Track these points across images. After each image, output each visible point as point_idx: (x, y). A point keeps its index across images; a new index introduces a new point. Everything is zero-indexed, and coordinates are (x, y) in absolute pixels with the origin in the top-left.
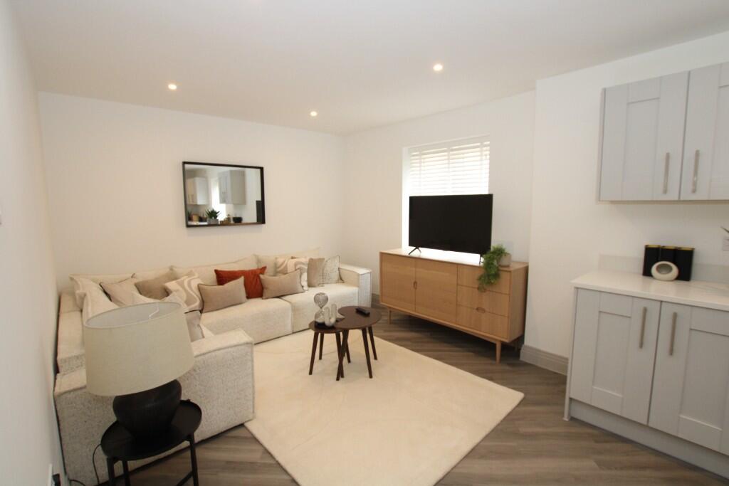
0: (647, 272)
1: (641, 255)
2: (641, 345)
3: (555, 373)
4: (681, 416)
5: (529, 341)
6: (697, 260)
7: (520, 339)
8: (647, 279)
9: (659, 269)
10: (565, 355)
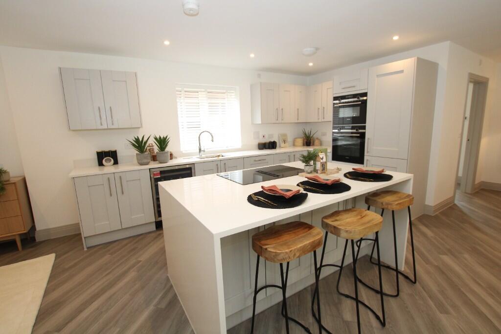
0: (101, 164)
1: (96, 157)
2: (111, 195)
3: (66, 236)
4: (133, 217)
5: (39, 227)
6: (119, 155)
7: (33, 228)
8: (101, 167)
9: (106, 161)
10: (77, 222)
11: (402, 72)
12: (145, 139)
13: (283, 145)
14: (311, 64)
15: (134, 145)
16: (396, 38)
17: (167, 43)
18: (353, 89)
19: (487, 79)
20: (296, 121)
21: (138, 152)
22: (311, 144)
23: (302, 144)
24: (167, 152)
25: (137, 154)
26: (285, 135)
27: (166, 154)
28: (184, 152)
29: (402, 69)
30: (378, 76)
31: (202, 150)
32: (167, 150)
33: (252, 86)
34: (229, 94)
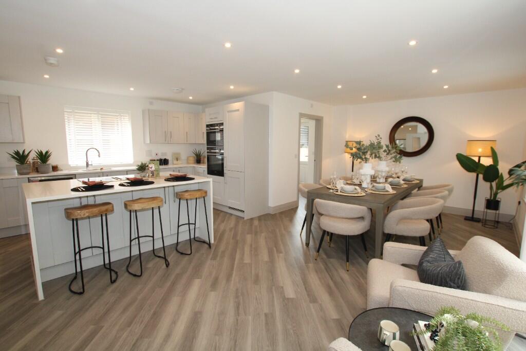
11: (238, 110)
12: (26, 153)
13: (175, 162)
14: (191, 98)
15: (13, 157)
16: (232, 87)
17: (47, 76)
18: (216, 120)
19: (322, 117)
20: (186, 142)
21: (18, 164)
22: (202, 162)
23: (193, 162)
24: (49, 165)
25: (17, 165)
26: (179, 154)
27: (47, 166)
28: (71, 166)
29: (238, 109)
30: (228, 112)
31: (89, 163)
32: (48, 162)
33: (143, 111)
34: (122, 117)
